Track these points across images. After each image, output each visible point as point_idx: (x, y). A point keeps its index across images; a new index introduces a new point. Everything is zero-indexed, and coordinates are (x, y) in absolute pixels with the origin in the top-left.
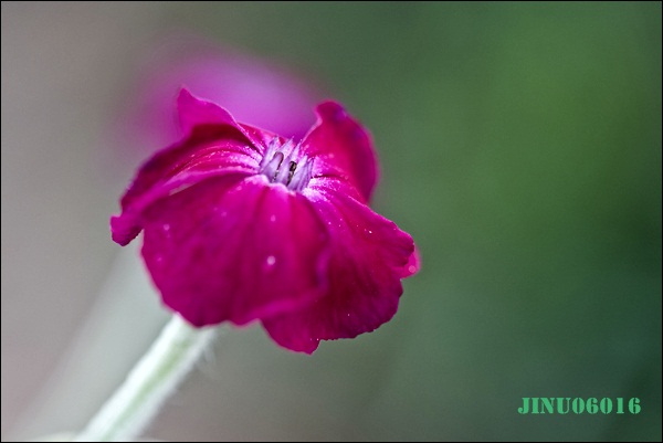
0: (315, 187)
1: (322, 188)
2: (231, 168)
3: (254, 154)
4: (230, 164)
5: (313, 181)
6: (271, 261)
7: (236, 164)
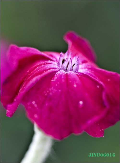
0: (82, 68)
1: (85, 68)
2: (49, 71)
3: (53, 63)
4: (47, 70)
5: (80, 66)
6: (81, 103)
7: (50, 69)
